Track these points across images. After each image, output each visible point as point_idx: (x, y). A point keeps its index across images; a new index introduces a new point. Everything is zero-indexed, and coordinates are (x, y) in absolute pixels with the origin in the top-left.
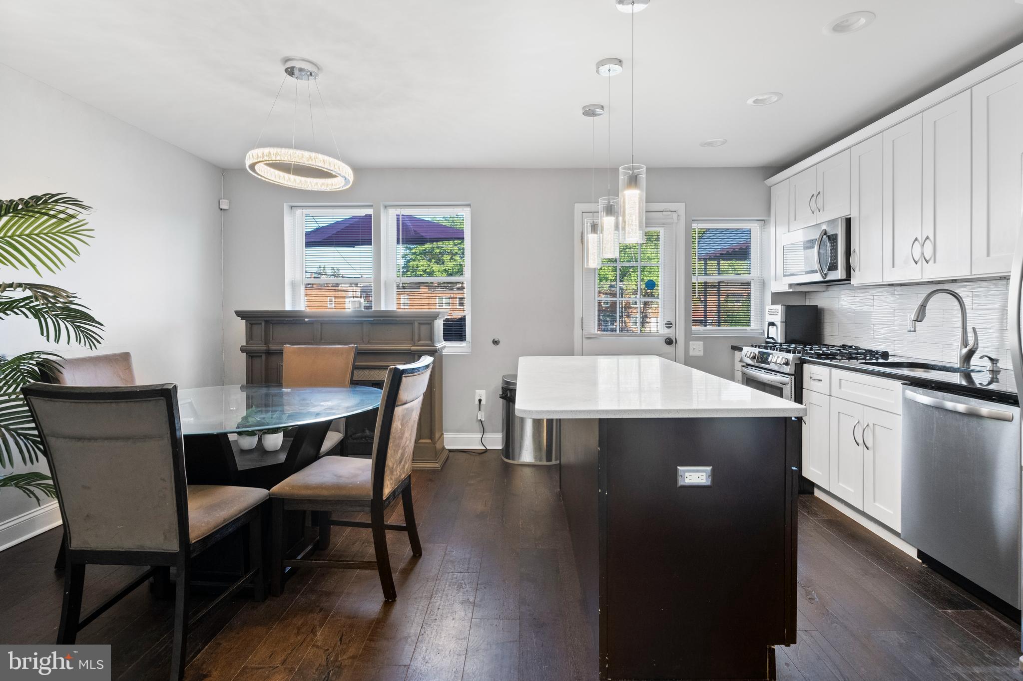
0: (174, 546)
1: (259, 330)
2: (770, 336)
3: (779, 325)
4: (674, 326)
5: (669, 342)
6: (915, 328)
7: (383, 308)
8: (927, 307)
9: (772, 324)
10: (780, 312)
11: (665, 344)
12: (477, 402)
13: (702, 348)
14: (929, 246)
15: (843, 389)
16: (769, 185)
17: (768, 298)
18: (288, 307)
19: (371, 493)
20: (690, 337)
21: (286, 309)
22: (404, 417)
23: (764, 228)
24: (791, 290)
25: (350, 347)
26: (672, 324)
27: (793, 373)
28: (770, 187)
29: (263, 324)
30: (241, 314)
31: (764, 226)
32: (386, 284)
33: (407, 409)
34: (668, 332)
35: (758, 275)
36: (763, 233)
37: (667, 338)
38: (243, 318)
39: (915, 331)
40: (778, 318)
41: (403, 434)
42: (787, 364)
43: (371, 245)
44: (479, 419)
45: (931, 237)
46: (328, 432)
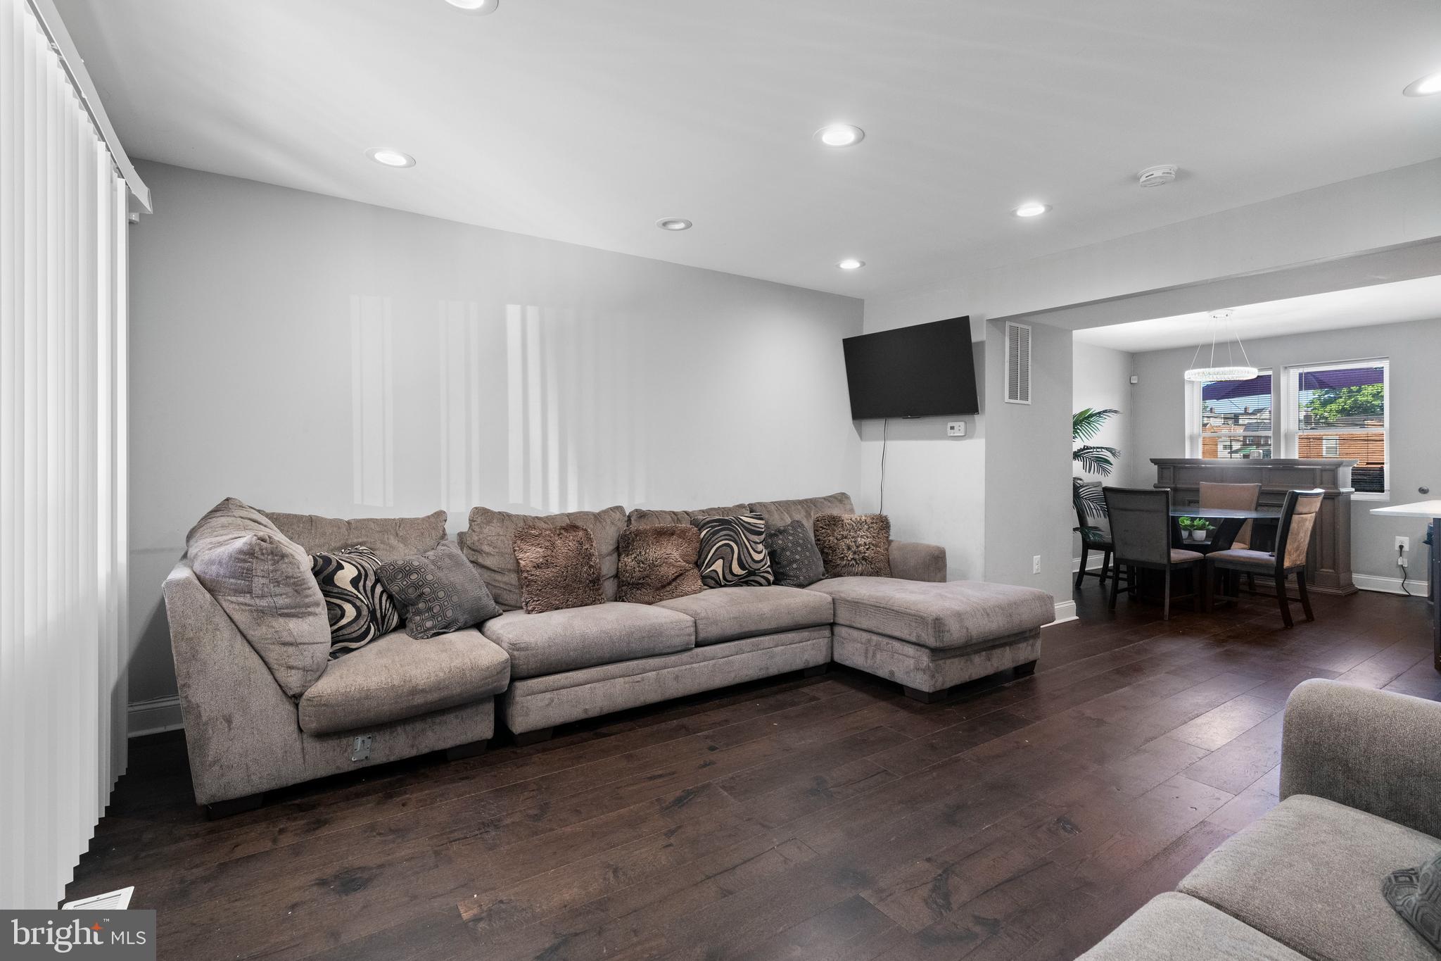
0: (1165, 561)
1: (1168, 473)
7: (1283, 457)
12: (1398, 548)
18: (1187, 456)
19: (1275, 563)
21: (1186, 458)
22: (1299, 522)
25: (1254, 486)
29: (1172, 468)
30: (1154, 461)
32: (1286, 435)
33: (1302, 518)
38: (1155, 464)
41: (1299, 533)
43: (1270, 393)
46: (1234, 543)
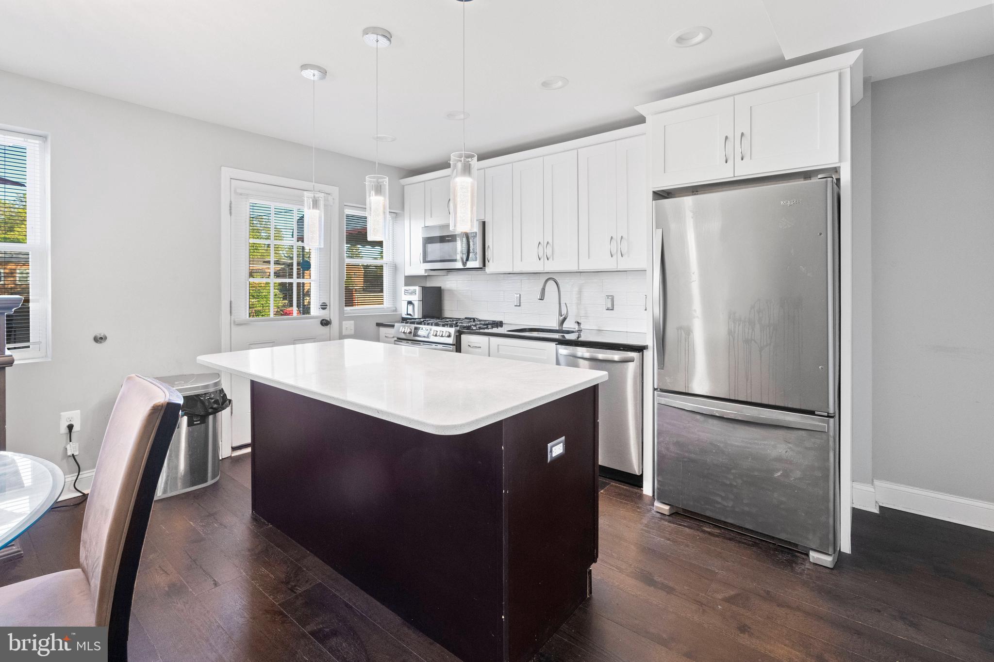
2: (408, 313)
3: (416, 304)
4: (328, 307)
5: (325, 323)
6: (520, 304)
8: (546, 290)
9: (410, 303)
10: (417, 292)
11: (320, 325)
12: (64, 429)
13: (353, 327)
14: (549, 248)
15: (500, 352)
16: (403, 184)
17: (401, 281)
20: (342, 317)
23: (396, 220)
24: (426, 274)
26: (326, 305)
27: (455, 343)
28: (403, 186)
31: (396, 218)
34: (324, 314)
35: (391, 260)
36: (395, 224)
37: (323, 320)
39: (519, 306)
40: (416, 298)
42: (449, 336)
44: (69, 453)
45: (550, 242)
